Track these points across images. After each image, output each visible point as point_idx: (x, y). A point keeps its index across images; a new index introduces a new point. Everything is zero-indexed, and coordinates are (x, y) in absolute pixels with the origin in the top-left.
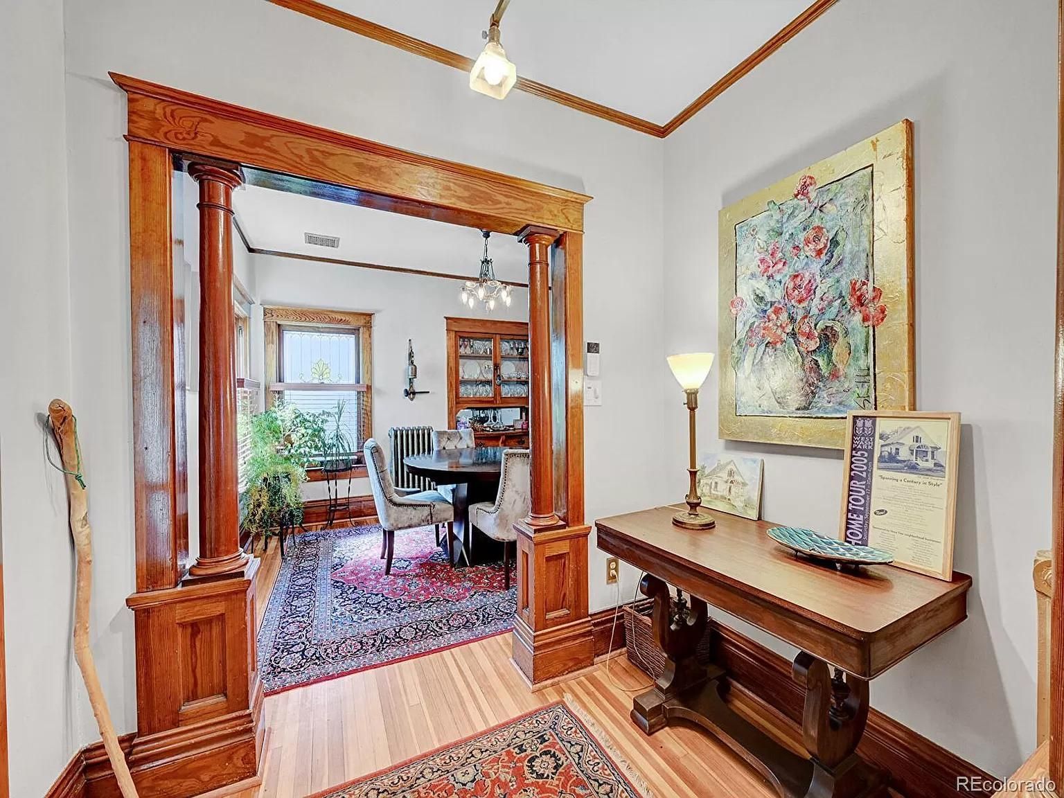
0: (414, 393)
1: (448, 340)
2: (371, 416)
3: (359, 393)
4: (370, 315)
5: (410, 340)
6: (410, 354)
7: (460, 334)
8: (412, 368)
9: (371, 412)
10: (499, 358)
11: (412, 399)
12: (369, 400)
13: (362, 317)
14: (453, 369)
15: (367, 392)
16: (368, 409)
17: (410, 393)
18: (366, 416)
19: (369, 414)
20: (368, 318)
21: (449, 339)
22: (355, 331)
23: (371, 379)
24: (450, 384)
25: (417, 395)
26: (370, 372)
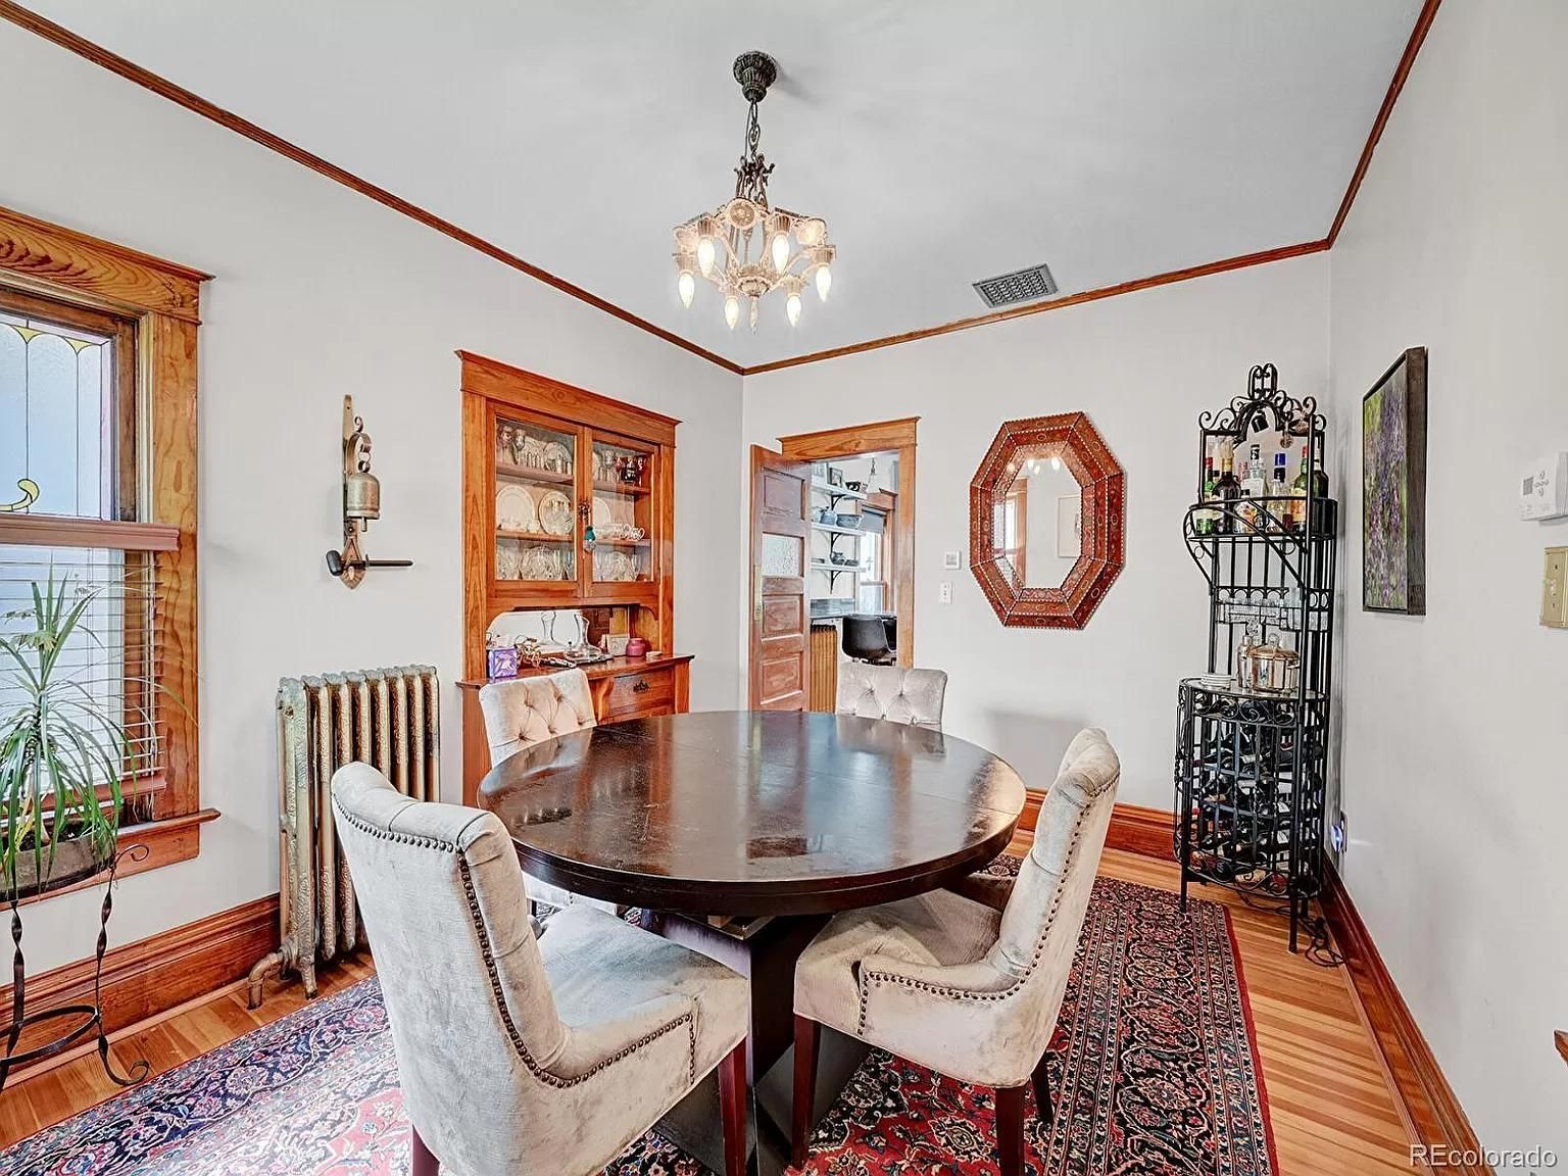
0: (360, 566)
1: (466, 419)
2: (193, 642)
3: (133, 557)
4: (196, 278)
5: (348, 398)
6: (349, 446)
7: (499, 409)
8: (364, 487)
9: (193, 627)
10: (588, 487)
11: (353, 584)
12: (186, 586)
13: (158, 278)
14: (482, 502)
15: (176, 557)
16: (181, 616)
17: (347, 565)
18: (168, 643)
19: (183, 634)
20: (179, 285)
21: (469, 418)
22: (117, 324)
23: (193, 507)
24: (471, 544)
25: (369, 572)
26: (188, 479)
